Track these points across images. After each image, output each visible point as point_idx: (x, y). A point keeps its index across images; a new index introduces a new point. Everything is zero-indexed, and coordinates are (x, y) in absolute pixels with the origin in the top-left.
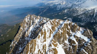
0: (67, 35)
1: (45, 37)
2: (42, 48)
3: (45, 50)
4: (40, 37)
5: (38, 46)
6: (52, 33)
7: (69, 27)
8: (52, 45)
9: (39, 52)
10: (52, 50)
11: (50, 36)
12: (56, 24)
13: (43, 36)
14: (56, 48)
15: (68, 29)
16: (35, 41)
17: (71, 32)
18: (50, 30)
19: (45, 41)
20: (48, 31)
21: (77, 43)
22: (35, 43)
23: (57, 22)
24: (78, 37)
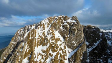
0: (61, 24)
1: (44, 27)
2: (42, 34)
3: (45, 35)
4: (40, 28)
5: (38, 34)
6: (50, 25)
7: (62, 19)
8: (50, 30)
9: (39, 37)
10: (50, 34)
11: (48, 27)
12: (52, 19)
13: (42, 27)
14: (54, 32)
15: (61, 20)
16: (36, 31)
17: (64, 21)
18: (48, 23)
19: (44, 29)
20: (46, 24)
21: (68, 26)
22: (36, 32)
23: (53, 18)
24: (69, 22)
